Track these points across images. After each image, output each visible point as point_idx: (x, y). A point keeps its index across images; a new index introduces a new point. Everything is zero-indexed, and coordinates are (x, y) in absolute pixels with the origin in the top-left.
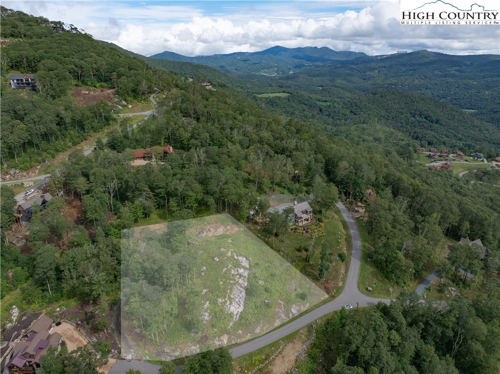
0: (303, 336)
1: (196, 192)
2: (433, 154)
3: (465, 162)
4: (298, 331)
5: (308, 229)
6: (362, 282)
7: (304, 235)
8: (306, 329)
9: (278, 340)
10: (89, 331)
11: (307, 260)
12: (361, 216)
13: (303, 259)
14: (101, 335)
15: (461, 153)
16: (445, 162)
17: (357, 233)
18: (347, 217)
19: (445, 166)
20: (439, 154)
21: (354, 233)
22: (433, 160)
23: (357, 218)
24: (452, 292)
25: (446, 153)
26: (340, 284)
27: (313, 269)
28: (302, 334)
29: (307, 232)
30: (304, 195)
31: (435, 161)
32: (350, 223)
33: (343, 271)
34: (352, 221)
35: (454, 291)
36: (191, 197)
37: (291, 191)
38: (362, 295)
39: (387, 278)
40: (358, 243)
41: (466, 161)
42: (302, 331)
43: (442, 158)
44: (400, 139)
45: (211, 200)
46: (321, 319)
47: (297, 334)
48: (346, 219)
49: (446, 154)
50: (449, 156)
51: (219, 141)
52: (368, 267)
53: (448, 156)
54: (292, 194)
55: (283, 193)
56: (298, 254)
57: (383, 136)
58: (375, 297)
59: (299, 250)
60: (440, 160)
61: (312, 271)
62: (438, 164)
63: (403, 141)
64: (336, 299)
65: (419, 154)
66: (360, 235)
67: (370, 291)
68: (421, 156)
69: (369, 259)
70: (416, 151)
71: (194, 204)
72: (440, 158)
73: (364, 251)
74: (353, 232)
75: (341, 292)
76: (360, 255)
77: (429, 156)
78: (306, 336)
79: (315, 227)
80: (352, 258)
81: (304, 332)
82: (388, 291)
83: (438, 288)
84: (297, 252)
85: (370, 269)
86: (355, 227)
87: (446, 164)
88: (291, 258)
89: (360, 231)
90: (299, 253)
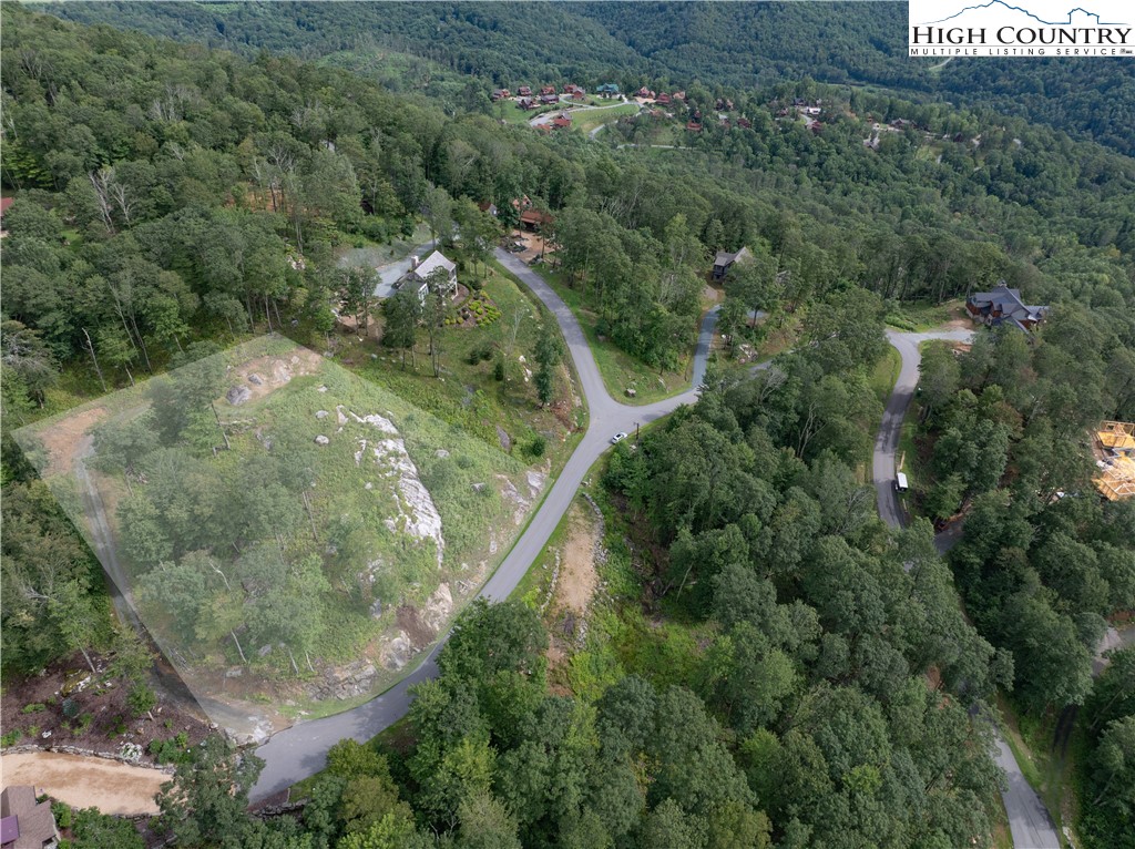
0: (580, 521)
1: (172, 295)
2: (530, 99)
3: (592, 108)
4: (565, 516)
5: (464, 311)
6: (612, 384)
7: (463, 325)
8: (576, 507)
9: (544, 548)
10: (94, 737)
11: (498, 375)
12: (538, 257)
13: (490, 377)
14: (142, 730)
15: (580, 89)
16: (556, 114)
17: (550, 292)
18: (512, 264)
19: (559, 122)
20: (539, 98)
21: (544, 294)
22: (532, 113)
23: (530, 262)
24: (747, 353)
25: (551, 93)
26: (577, 401)
27: (517, 390)
28: (575, 518)
29: (465, 318)
30: (404, 239)
31: (536, 114)
32: (525, 275)
33: (567, 376)
34: (527, 271)
35: (749, 350)
36: (165, 310)
37: (373, 236)
38: (627, 407)
39: (646, 362)
40: (563, 313)
41: (592, 104)
42: (572, 514)
43: (548, 106)
44: (435, 78)
45: (231, 305)
46: (590, 476)
47: (568, 522)
48: (514, 271)
49: (553, 97)
50: (560, 99)
51: (125, 144)
52: (606, 352)
53: (557, 100)
54: (379, 241)
55: (360, 246)
56: (475, 369)
57: (398, 75)
58: (647, 404)
59: (472, 362)
60: (546, 111)
61: (518, 395)
62: (546, 120)
63: (443, 80)
64: (588, 432)
65: (502, 104)
66: (558, 294)
67: (633, 395)
68: (508, 108)
69: (600, 337)
70: (492, 99)
71: (178, 326)
72: (544, 107)
73: (583, 326)
74: (542, 292)
75: (588, 415)
76: (581, 334)
77: (523, 106)
78: (585, 518)
79: (475, 303)
80: (570, 346)
81: (576, 512)
82: (658, 385)
83: (724, 353)
84: (470, 367)
85: (612, 355)
86: (540, 283)
87: (560, 117)
88: (466, 383)
89: (554, 288)
90: (474, 367)
